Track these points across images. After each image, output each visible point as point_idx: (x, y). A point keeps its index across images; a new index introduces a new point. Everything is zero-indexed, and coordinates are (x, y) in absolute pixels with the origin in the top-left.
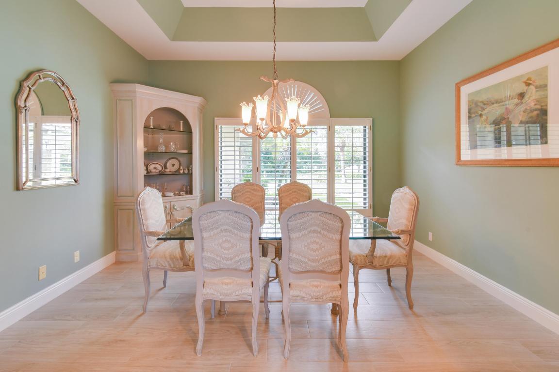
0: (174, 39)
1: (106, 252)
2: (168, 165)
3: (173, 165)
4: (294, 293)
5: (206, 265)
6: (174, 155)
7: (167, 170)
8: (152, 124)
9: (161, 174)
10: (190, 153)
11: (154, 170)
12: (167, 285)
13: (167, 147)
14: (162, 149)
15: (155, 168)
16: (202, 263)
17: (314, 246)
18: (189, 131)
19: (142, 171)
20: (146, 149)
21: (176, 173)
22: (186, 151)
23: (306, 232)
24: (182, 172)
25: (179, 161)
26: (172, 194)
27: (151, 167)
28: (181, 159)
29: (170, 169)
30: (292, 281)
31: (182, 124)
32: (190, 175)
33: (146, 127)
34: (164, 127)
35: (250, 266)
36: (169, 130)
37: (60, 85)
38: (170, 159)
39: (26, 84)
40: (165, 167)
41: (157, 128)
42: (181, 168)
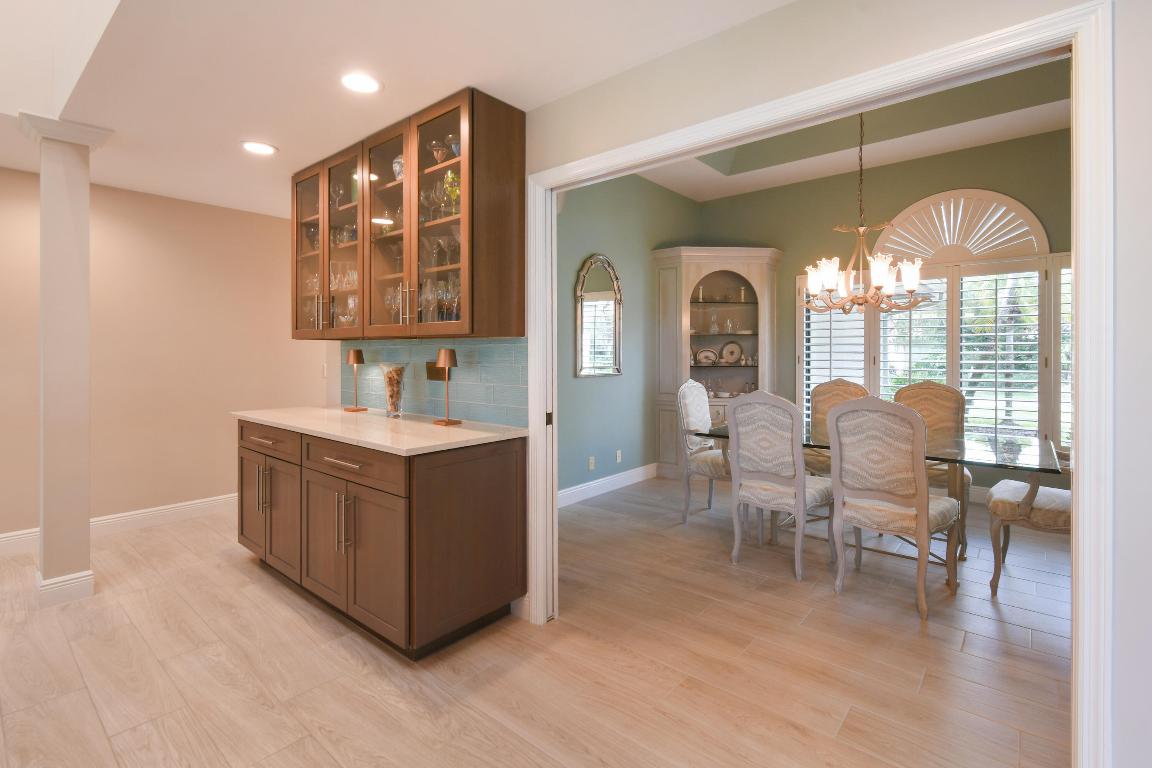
0: (731, 172)
1: (645, 462)
2: (724, 352)
3: (732, 353)
4: (847, 512)
5: (742, 465)
6: (733, 338)
7: (723, 361)
8: (701, 296)
9: (714, 366)
10: (755, 335)
11: (704, 360)
12: (713, 506)
13: (721, 325)
14: (715, 329)
15: (706, 357)
16: (738, 462)
17: (875, 457)
18: (753, 300)
19: (687, 361)
20: (693, 331)
21: (736, 365)
22: (748, 332)
23: (863, 436)
24: (743, 363)
25: (740, 347)
26: (727, 395)
27: (701, 356)
28: (743, 344)
29: (727, 358)
30: (847, 499)
31: (743, 292)
32: (755, 367)
33: (694, 301)
34: (718, 298)
35: (793, 473)
36: (725, 301)
37: (606, 266)
38: (727, 344)
39: (582, 274)
40: (721, 357)
41: (708, 301)
42: (743, 357)
